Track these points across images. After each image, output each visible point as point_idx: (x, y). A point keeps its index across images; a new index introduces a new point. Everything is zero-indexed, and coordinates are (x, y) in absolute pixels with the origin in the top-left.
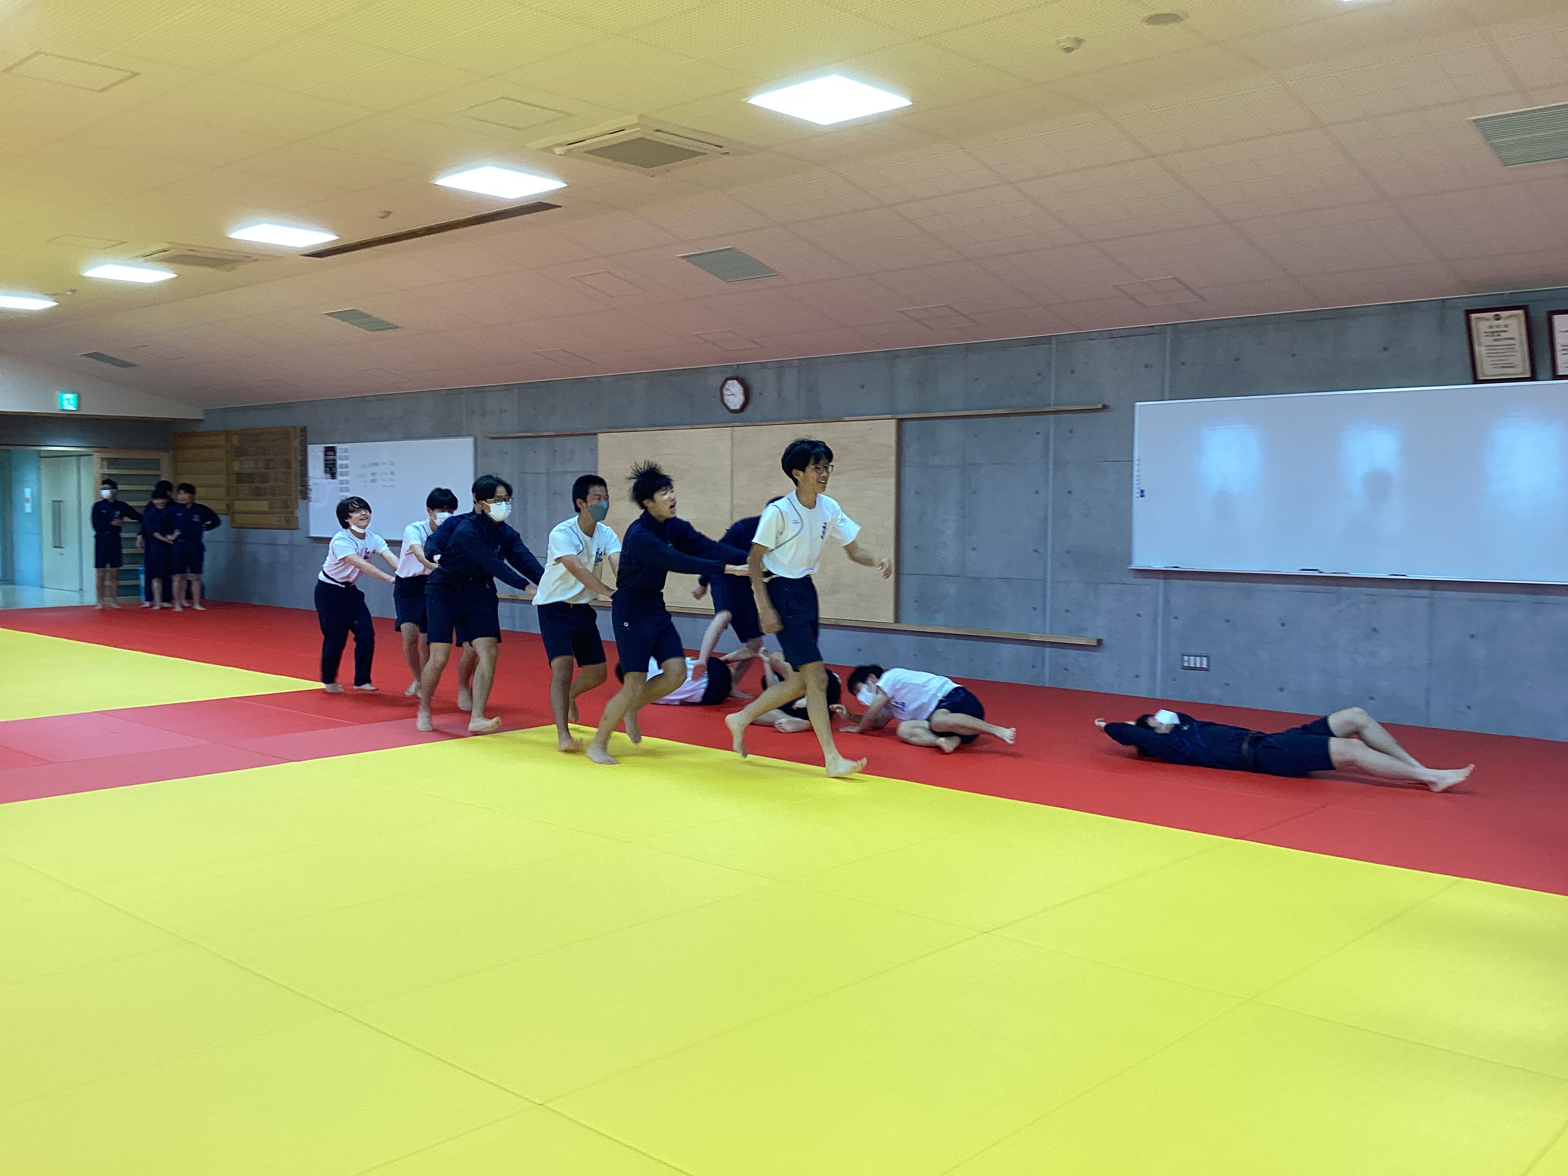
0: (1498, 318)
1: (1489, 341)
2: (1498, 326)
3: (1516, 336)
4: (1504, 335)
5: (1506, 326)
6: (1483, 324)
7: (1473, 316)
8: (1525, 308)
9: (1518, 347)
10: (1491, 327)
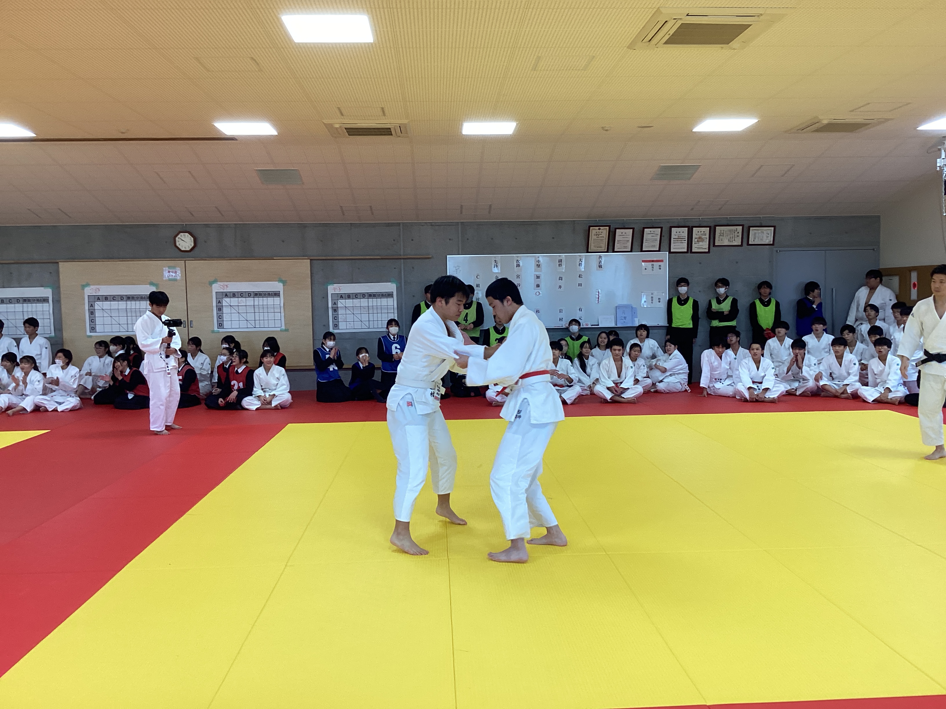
0: (599, 229)
1: (595, 237)
2: (599, 232)
3: (605, 236)
4: (600, 236)
5: (602, 232)
6: (594, 231)
7: (591, 228)
8: (609, 226)
9: (604, 240)
10: (597, 232)
